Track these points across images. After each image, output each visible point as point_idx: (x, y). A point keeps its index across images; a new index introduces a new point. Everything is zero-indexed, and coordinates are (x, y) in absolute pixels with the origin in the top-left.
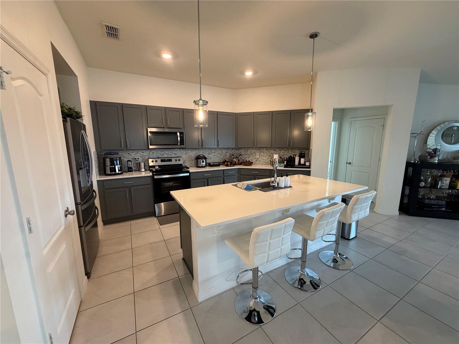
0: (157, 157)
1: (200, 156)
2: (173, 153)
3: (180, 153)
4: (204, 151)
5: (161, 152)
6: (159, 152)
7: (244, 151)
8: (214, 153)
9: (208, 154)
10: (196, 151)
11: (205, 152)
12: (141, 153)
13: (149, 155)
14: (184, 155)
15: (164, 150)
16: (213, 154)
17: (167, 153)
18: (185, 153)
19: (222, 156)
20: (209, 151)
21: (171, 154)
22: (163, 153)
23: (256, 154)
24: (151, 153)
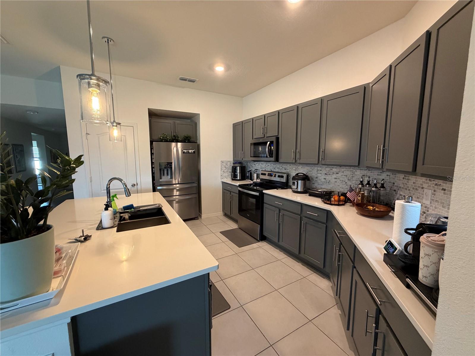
0: (270, 170)
1: (299, 174)
2: (283, 168)
3: (290, 168)
4: (319, 169)
5: (274, 165)
6: (272, 165)
7: (403, 178)
8: (337, 173)
9: (325, 174)
10: (308, 168)
11: (321, 170)
12: (261, 164)
13: (265, 168)
14: (294, 171)
15: (276, 163)
16: (334, 176)
17: (278, 166)
18: (294, 168)
19: (354, 182)
20: (328, 169)
21: (281, 168)
22: (275, 166)
23: (423, 191)
24: (267, 165)
